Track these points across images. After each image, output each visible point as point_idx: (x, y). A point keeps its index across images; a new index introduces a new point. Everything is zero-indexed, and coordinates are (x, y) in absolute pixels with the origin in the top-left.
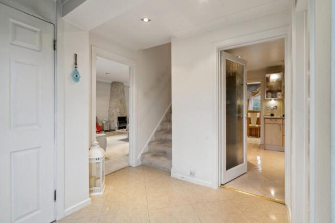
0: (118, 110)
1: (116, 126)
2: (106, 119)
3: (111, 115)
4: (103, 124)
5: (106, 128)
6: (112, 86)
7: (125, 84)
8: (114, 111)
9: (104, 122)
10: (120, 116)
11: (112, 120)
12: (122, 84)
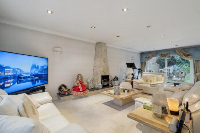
0: (102, 69)
1: (100, 84)
2: (91, 78)
3: (95, 74)
4: (88, 83)
5: (91, 87)
6: (96, 46)
7: (107, 45)
8: (98, 70)
9: (89, 81)
10: (103, 74)
11: (96, 78)
12: (105, 44)
